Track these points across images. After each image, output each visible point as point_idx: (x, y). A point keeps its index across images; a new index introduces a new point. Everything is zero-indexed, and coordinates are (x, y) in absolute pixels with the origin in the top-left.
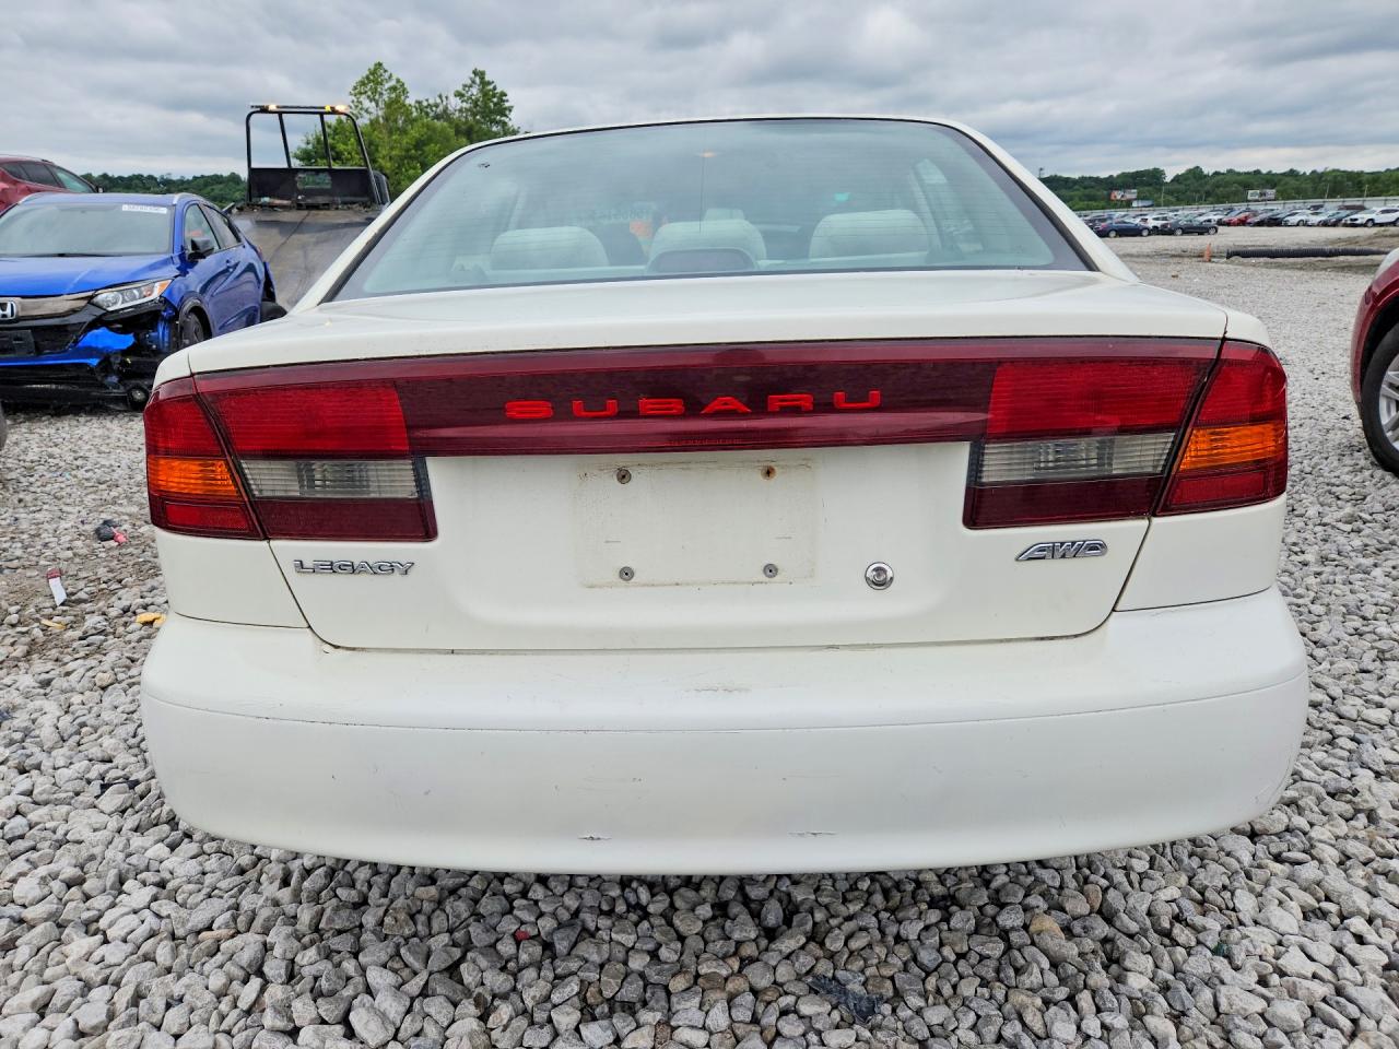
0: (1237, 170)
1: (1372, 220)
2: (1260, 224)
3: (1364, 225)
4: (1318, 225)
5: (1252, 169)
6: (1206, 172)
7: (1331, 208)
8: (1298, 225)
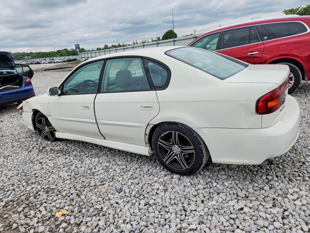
0: (19, 52)
1: (58, 61)
2: (36, 64)
3: (57, 63)
4: (48, 63)
5: (23, 52)
6: (12, 53)
7: (48, 60)
8: (44, 63)
